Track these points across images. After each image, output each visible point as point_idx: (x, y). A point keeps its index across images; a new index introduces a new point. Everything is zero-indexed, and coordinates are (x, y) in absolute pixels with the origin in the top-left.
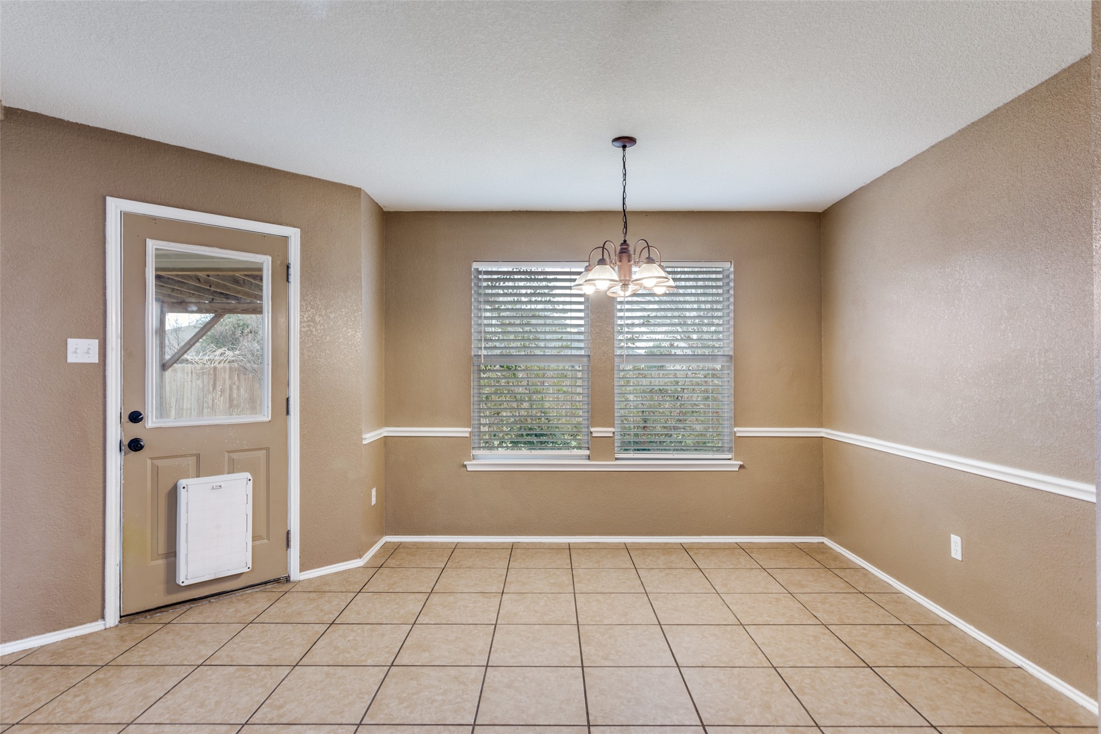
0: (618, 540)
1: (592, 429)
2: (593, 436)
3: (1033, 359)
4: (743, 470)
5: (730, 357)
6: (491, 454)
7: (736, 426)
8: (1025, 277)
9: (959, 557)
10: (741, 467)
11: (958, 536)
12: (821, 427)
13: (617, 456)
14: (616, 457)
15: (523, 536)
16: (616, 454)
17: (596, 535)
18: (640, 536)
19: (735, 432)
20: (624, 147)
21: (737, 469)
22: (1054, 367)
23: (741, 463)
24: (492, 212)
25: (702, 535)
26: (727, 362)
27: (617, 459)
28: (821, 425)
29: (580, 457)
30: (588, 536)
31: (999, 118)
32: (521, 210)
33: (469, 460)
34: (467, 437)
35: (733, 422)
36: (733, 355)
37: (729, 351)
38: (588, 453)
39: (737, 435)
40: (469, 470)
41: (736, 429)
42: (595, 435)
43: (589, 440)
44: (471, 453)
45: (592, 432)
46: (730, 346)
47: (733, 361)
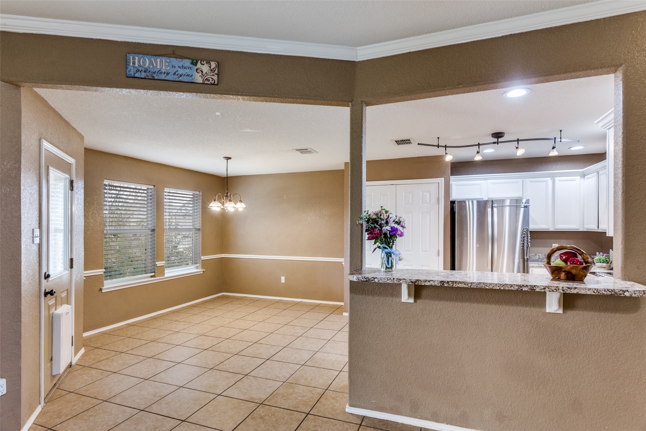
1: (156, 263)
4: (204, 273)
5: (199, 230)
7: (202, 256)
9: (284, 282)
11: (284, 276)
15: (129, 320)
20: (227, 159)
21: (202, 273)
23: (204, 270)
26: (197, 231)
28: (223, 253)
29: (148, 277)
33: (103, 287)
34: (102, 274)
35: (201, 255)
36: (201, 228)
37: (197, 227)
38: (153, 274)
39: (202, 259)
40: (103, 292)
41: (202, 257)
42: (158, 265)
43: (154, 268)
44: (103, 282)
45: (156, 265)
46: (198, 225)
47: (201, 230)
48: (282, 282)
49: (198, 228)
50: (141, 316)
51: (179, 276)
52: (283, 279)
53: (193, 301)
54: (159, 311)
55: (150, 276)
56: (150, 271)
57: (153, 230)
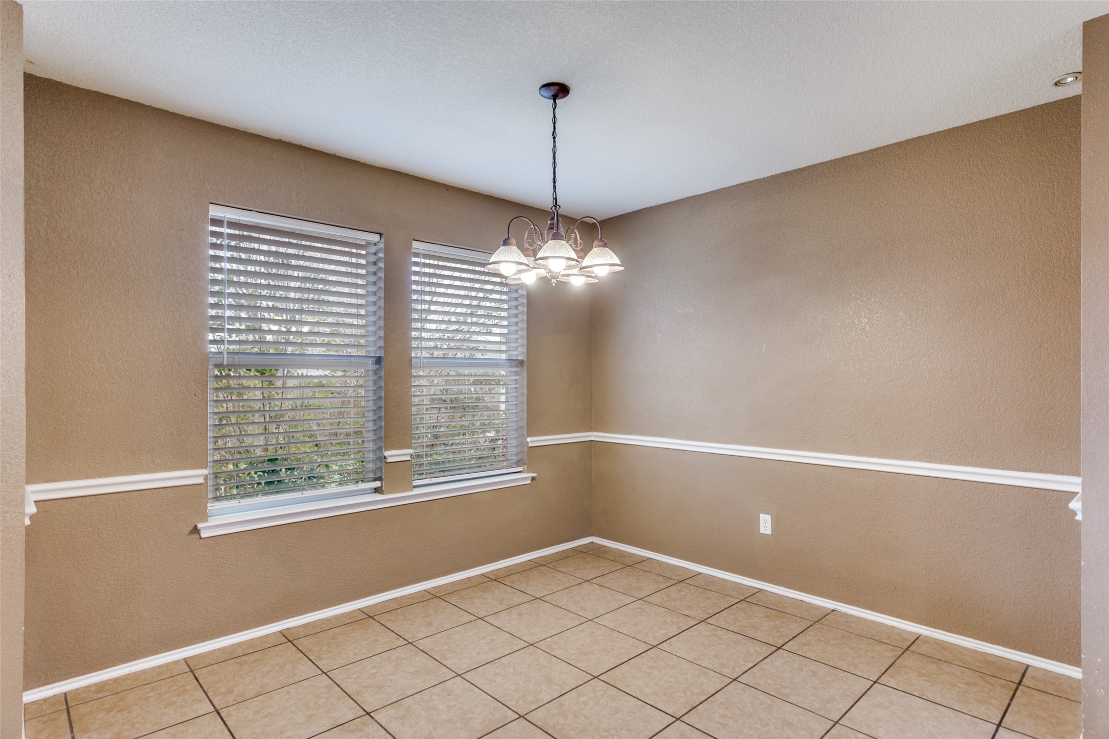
0: (417, 588)
1: (386, 454)
2: (388, 462)
3: (848, 367)
4: (534, 482)
5: (521, 363)
6: (240, 506)
7: (529, 436)
8: (841, 303)
9: (769, 532)
10: (533, 479)
11: (768, 514)
12: (590, 432)
13: (416, 483)
14: (413, 484)
15: (293, 617)
16: (413, 482)
17: (391, 590)
18: (440, 577)
19: (528, 442)
20: (555, 97)
21: (529, 482)
22: (868, 373)
23: (535, 475)
24: (245, 132)
25: (499, 560)
26: (517, 366)
27: (415, 487)
28: (591, 429)
29: (364, 492)
30: (381, 593)
31: (815, 173)
32: (293, 142)
33: (205, 520)
34: (200, 484)
35: (525, 432)
36: (525, 359)
37: (517, 355)
38: (377, 484)
39: (530, 445)
40: (203, 536)
41: (529, 439)
42: (389, 460)
43: (380, 467)
44: (207, 508)
45: (385, 458)
46: (519, 350)
47: (525, 366)
48: (762, 531)
49: (520, 358)
50: (335, 605)
51: (456, 492)
52: (766, 524)
53: (501, 561)
54: (394, 589)
55: (371, 489)
56: (371, 475)
57: (378, 361)
